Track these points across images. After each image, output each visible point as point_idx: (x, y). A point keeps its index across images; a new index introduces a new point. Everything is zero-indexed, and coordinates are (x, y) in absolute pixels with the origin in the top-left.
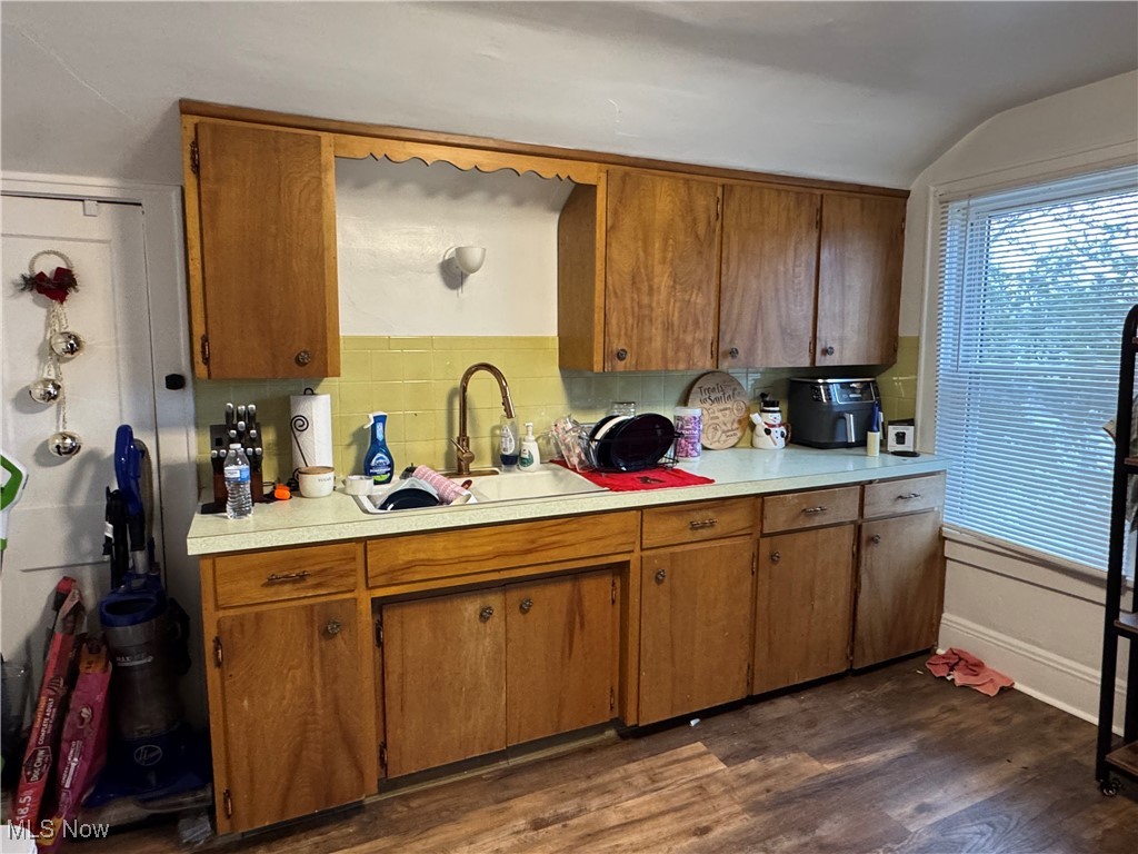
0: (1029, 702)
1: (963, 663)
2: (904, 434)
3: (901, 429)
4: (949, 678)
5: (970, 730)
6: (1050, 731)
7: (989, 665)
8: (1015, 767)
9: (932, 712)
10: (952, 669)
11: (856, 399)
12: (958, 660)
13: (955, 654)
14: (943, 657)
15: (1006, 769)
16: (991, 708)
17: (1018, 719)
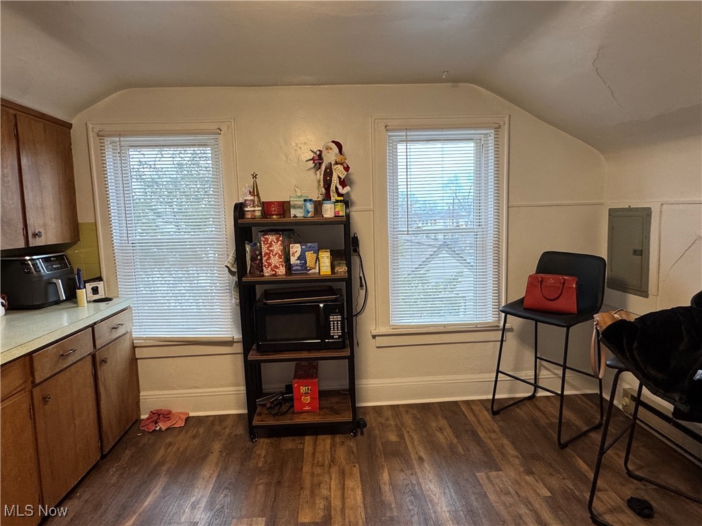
0: (200, 420)
1: (161, 416)
2: (97, 287)
3: (94, 284)
4: (157, 429)
5: (185, 449)
6: (217, 428)
7: (174, 411)
8: (216, 454)
9: (162, 451)
10: (156, 423)
11: (58, 268)
12: (158, 416)
13: (154, 414)
14: (148, 419)
15: (214, 458)
16: (187, 432)
17: (201, 430)
